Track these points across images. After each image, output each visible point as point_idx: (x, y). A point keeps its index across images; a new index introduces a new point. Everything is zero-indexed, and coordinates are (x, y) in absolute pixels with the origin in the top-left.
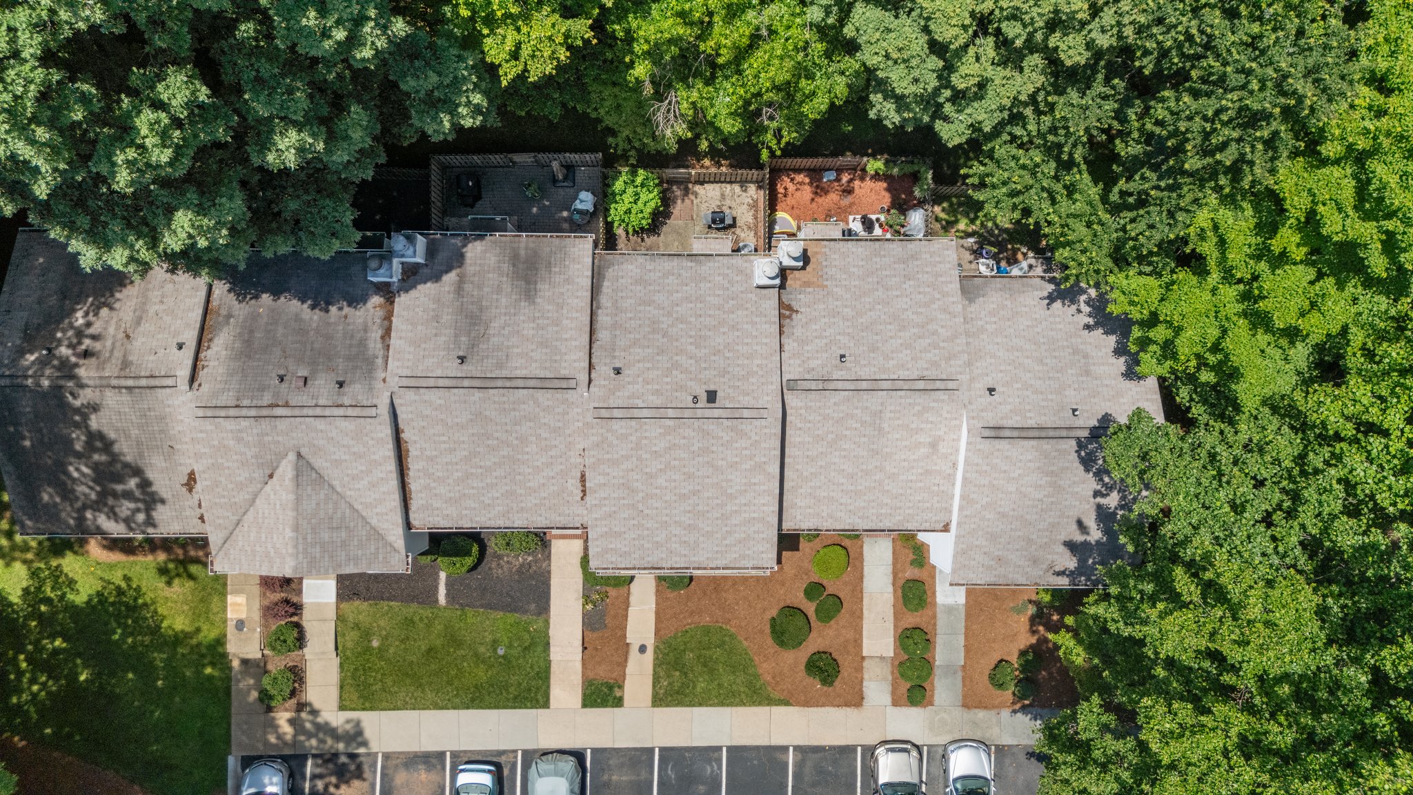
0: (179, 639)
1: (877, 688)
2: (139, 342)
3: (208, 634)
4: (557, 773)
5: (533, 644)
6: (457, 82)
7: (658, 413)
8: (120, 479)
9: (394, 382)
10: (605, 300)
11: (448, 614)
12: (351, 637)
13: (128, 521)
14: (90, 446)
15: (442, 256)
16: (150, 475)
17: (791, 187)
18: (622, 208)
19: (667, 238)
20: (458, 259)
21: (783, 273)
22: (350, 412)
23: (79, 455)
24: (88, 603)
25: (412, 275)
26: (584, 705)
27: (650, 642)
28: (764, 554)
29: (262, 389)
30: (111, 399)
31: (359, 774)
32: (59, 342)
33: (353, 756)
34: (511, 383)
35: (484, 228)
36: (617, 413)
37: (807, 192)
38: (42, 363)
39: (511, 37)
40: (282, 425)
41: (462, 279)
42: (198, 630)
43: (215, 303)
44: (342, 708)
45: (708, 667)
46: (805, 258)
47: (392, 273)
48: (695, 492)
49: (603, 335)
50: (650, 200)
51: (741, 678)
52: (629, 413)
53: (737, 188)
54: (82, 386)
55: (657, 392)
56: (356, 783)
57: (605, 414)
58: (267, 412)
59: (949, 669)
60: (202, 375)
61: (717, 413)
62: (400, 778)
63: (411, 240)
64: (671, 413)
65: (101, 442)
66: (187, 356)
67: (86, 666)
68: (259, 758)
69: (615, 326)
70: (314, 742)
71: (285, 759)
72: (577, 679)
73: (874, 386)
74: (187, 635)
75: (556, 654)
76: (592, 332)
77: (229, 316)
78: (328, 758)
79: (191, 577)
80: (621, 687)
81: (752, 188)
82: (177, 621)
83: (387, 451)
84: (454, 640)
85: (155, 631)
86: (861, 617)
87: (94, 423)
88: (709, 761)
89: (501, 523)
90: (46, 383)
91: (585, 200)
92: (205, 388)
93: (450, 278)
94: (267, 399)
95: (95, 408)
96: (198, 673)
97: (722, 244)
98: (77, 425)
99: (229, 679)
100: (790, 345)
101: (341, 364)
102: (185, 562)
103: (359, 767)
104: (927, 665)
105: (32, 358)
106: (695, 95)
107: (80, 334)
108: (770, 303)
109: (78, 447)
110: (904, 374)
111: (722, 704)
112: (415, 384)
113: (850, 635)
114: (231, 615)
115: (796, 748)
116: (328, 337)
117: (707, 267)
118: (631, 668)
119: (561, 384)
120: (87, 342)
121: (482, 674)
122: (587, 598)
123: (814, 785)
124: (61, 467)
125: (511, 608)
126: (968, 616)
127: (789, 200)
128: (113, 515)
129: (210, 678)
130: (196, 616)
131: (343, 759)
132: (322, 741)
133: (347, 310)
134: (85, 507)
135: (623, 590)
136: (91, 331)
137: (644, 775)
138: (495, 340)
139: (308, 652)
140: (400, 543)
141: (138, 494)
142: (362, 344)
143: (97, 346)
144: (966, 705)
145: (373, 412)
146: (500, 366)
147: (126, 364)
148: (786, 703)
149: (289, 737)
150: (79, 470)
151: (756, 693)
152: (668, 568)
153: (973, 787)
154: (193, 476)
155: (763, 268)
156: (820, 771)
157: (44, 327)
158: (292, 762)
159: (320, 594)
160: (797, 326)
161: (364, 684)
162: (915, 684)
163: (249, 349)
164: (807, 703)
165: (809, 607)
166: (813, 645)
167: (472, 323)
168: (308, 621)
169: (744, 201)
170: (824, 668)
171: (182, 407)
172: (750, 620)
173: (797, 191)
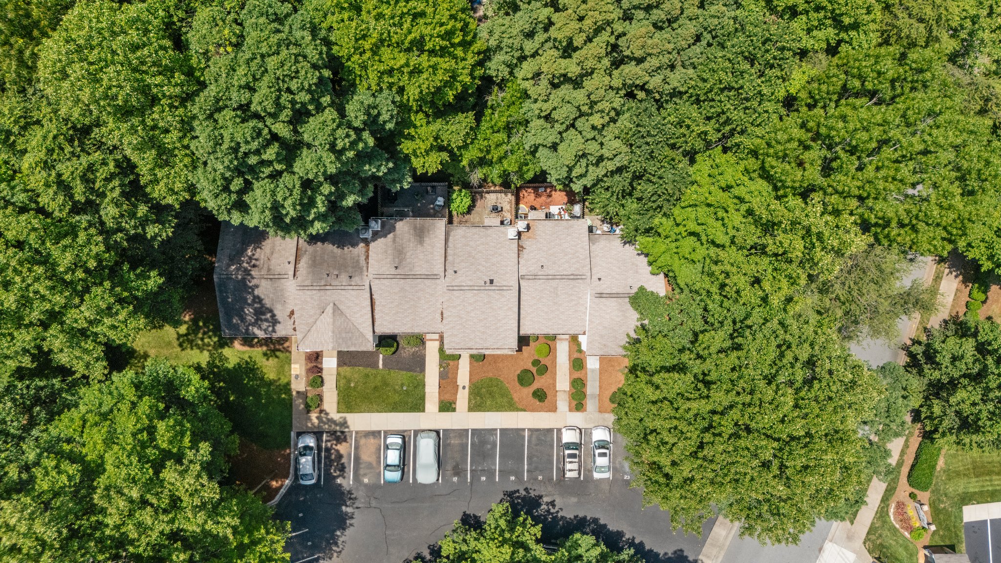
0: (271, 383)
1: (563, 403)
2: (273, 262)
3: (284, 381)
4: (429, 437)
5: (418, 385)
6: (404, 175)
7: (471, 288)
8: (264, 314)
9: (371, 276)
10: (450, 244)
11: (383, 372)
12: (343, 382)
13: (265, 331)
14: (254, 301)
15: (387, 227)
16: (276, 312)
17: (526, 194)
18: (456, 206)
19: (473, 217)
20: (393, 229)
21: (519, 234)
22: (355, 288)
23: (249, 305)
24: (234, 368)
25: (376, 235)
26: (440, 411)
27: (467, 385)
28: (513, 343)
29: (321, 279)
30: (263, 283)
31: (345, 440)
32: (243, 262)
33: (343, 432)
34: (415, 277)
35: (402, 215)
36: (455, 288)
37: (532, 196)
38: (238, 269)
39: (422, 160)
40: (328, 292)
41: (395, 235)
42: (279, 379)
43: (300, 246)
44: (338, 412)
45: (491, 394)
46: (528, 227)
47: (369, 235)
48: (485, 319)
49: (449, 258)
50: (467, 202)
51: (505, 400)
52: (460, 288)
53: (503, 195)
54: (253, 278)
55: (471, 280)
56: (344, 444)
57: (451, 289)
58: (323, 288)
59: (593, 396)
60: (297, 273)
61: (493, 288)
62: (363, 441)
63: (377, 222)
64: (476, 288)
65: (258, 299)
66: (292, 266)
67: (232, 394)
68: (304, 432)
69: (454, 254)
70: (327, 426)
71: (315, 433)
72: (437, 400)
73: (554, 277)
74: (275, 381)
75: (428, 389)
76: (445, 257)
77: (306, 251)
78: (333, 433)
79: (277, 357)
80: (455, 403)
81: (509, 195)
82: (271, 375)
83: (368, 302)
84: (385, 383)
85: (262, 379)
86: (555, 374)
87: (256, 292)
88: (492, 435)
89: (410, 331)
90: (240, 277)
91: (440, 201)
92: (299, 278)
93: (390, 236)
94: (323, 283)
95: (257, 286)
96: (279, 397)
97: (495, 220)
98: (249, 293)
99: (291, 400)
100: (522, 261)
101: (350, 269)
102: (274, 351)
103: (345, 437)
104: (584, 395)
105: (233, 267)
106: (485, 171)
107: (250, 258)
108: (515, 246)
109: (249, 301)
110: (565, 273)
111: (497, 411)
112: (379, 277)
113: (551, 382)
114: (293, 372)
115: (529, 429)
116: (345, 259)
117: (490, 231)
118: (459, 396)
119: (434, 277)
120: (254, 262)
121: (397, 398)
122: (441, 366)
123: (536, 445)
124: (242, 309)
125: (409, 370)
126: (600, 373)
127: (525, 200)
128: (260, 328)
129: (284, 399)
130: (279, 373)
131: (339, 434)
132: (330, 426)
133: (351, 249)
134: (249, 325)
135: (456, 362)
136: (255, 257)
137: (464, 441)
138: (408, 260)
139: (325, 388)
140: (371, 339)
141: (270, 320)
142: (358, 261)
143: (257, 263)
144: (600, 412)
145: (363, 288)
146: (411, 270)
147: (269, 270)
148: (525, 411)
149: (316, 424)
150: (249, 310)
151: (512, 406)
152: (474, 352)
153: (603, 445)
154: (292, 313)
155: (511, 232)
156: (539, 439)
157: (236, 256)
158: (318, 434)
159: (330, 364)
160: (525, 254)
161: (348, 402)
162: (578, 402)
163: (315, 264)
164: (533, 410)
165: (534, 370)
166: (536, 386)
167: (399, 253)
168: (325, 375)
169: (506, 200)
170: (540, 395)
171: (290, 286)
172: (509, 375)
173: (528, 196)
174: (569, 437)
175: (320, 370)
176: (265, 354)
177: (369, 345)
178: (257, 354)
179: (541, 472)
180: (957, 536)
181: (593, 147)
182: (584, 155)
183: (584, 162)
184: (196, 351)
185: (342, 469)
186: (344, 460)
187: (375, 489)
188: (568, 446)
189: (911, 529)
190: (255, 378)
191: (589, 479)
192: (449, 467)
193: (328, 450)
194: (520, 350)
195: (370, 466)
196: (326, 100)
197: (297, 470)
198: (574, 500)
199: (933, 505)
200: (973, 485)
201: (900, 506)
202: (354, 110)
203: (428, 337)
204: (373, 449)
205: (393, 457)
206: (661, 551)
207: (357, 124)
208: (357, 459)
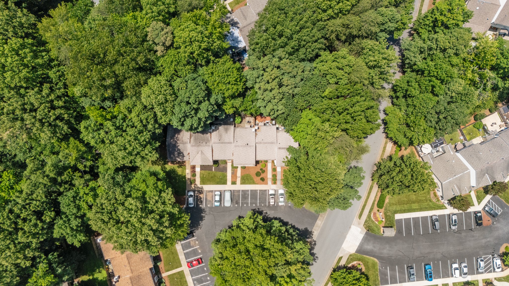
0: (180, 175)
1: (270, 182)
2: (183, 138)
3: (184, 175)
4: (228, 192)
5: (225, 176)
6: (223, 115)
7: (241, 146)
8: (180, 154)
9: (212, 143)
10: (235, 133)
11: (214, 172)
12: (202, 175)
16: (184, 153)
18: (237, 121)
19: (242, 124)
20: (218, 129)
21: (256, 130)
22: (207, 146)
24: (169, 171)
25: (213, 131)
26: (231, 184)
27: (240, 176)
28: (254, 163)
29: (197, 144)
30: (181, 145)
31: (202, 193)
32: (175, 139)
33: (202, 191)
34: (225, 143)
35: (221, 125)
38: (173, 141)
39: (228, 111)
40: (200, 147)
42: (182, 174)
43: (191, 134)
44: (200, 184)
45: (247, 179)
46: (258, 128)
47: (211, 131)
48: (246, 155)
50: (240, 120)
51: (252, 181)
52: (238, 146)
54: (178, 143)
55: (241, 144)
57: (236, 146)
58: (198, 146)
59: (279, 180)
61: (248, 146)
62: (208, 194)
63: (214, 127)
64: (243, 146)
65: (179, 150)
66: (189, 140)
68: (190, 191)
69: (237, 136)
70: (197, 189)
72: (231, 181)
73: (266, 143)
75: (228, 178)
76: (234, 137)
77: (193, 136)
78: (198, 191)
79: (182, 167)
80: (236, 182)
82: (180, 173)
83: (211, 151)
84: (215, 176)
85: (177, 174)
86: (267, 173)
87: (179, 147)
88: (248, 192)
89: (223, 159)
90: (174, 143)
91: (232, 120)
92: (191, 143)
93: (218, 131)
96: (182, 180)
97: (249, 126)
98: (176, 148)
99: (186, 181)
100: (256, 138)
101: (206, 141)
102: (181, 165)
104: (276, 179)
106: (245, 112)
107: (177, 138)
108: (254, 134)
109: (176, 150)
110: (269, 142)
111: (249, 184)
112: (214, 143)
113: (266, 175)
114: (187, 172)
115: (259, 190)
116: (204, 138)
117: (247, 129)
118: (238, 180)
119: (230, 143)
121: (218, 180)
122: (232, 170)
123: (261, 195)
124: (174, 152)
125: (222, 171)
126: (281, 173)
128: (179, 158)
129: (184, 180)
130: (182, 172)
131: (200, 191)
133: (206, 135)
134: (175, 157)
135: (237, 169)
137: (239, 193)
138: (223, 138)
139: (196, 177)
140: (211, 161)
141: (182, 156)
142: (208, 138)
143: (179, 139)
144: (281, 184)
145: (210, 146)
146: (224, 141)
147: (182, 141)
148: (258, 184)
149: (194, 188)
150: (176, 153)
151: (254, 183)
152: (242, 166)
153: (282, 194)
154: (189, 153)
155: (253, 130)
156: (262, 193)
157: (173, 137)
158: (194, 191)
159: (198, 169)
160: (257, 136)
161: (204, 181)
162: (274, 181)
163: (196, 139)
164: (260, 184)
165: (261, 171)
166: (261, 177)
167: (220, 136)
168: (196, 173)
169: (252, 119)
170: (263, 179)
171: (189, 146)
172: (253, 173)
173: (259, 118)
174: (271, 192)
175: (195, 172)
176: (178, 167)
177: (211, 163)
178: (175, 167)
179: (263, 203)
180: (393, 224)
181: (275, 107)
182: (273, 109)
183: (273, 111)
184: (157, 166)
185: (202, 202)
186: (202, 199)
187: (211, 208)
188: (271, 195)
189: (378, 221)
190: (175, 174)
191: (278, 205)
192: (235, 202)
193: (197, 196)
194: (256, 165)
195: (210, 201)
196: (206, 99)
197: (188, 202)
198: (273, 212)
199: (385, 214)
200: (398, 208)
201: (375, 214)
202: (212, 100)
203: (228, 161)
204: (211, 196)
205: (217, 198)
206: (301, 228)
207: (213, 103)
208: (206, 199)
